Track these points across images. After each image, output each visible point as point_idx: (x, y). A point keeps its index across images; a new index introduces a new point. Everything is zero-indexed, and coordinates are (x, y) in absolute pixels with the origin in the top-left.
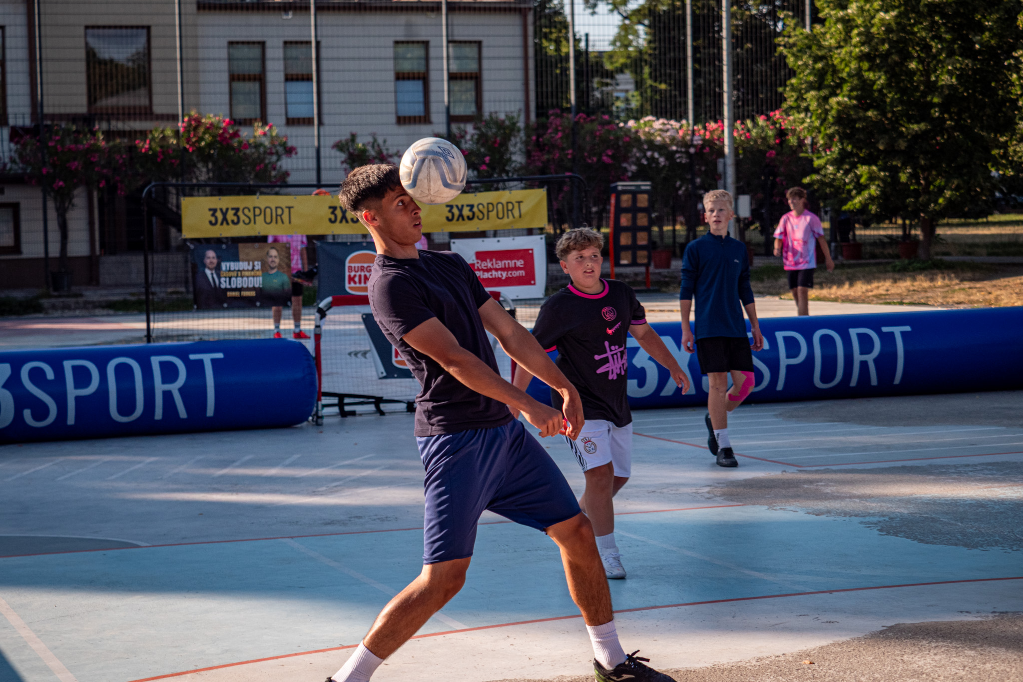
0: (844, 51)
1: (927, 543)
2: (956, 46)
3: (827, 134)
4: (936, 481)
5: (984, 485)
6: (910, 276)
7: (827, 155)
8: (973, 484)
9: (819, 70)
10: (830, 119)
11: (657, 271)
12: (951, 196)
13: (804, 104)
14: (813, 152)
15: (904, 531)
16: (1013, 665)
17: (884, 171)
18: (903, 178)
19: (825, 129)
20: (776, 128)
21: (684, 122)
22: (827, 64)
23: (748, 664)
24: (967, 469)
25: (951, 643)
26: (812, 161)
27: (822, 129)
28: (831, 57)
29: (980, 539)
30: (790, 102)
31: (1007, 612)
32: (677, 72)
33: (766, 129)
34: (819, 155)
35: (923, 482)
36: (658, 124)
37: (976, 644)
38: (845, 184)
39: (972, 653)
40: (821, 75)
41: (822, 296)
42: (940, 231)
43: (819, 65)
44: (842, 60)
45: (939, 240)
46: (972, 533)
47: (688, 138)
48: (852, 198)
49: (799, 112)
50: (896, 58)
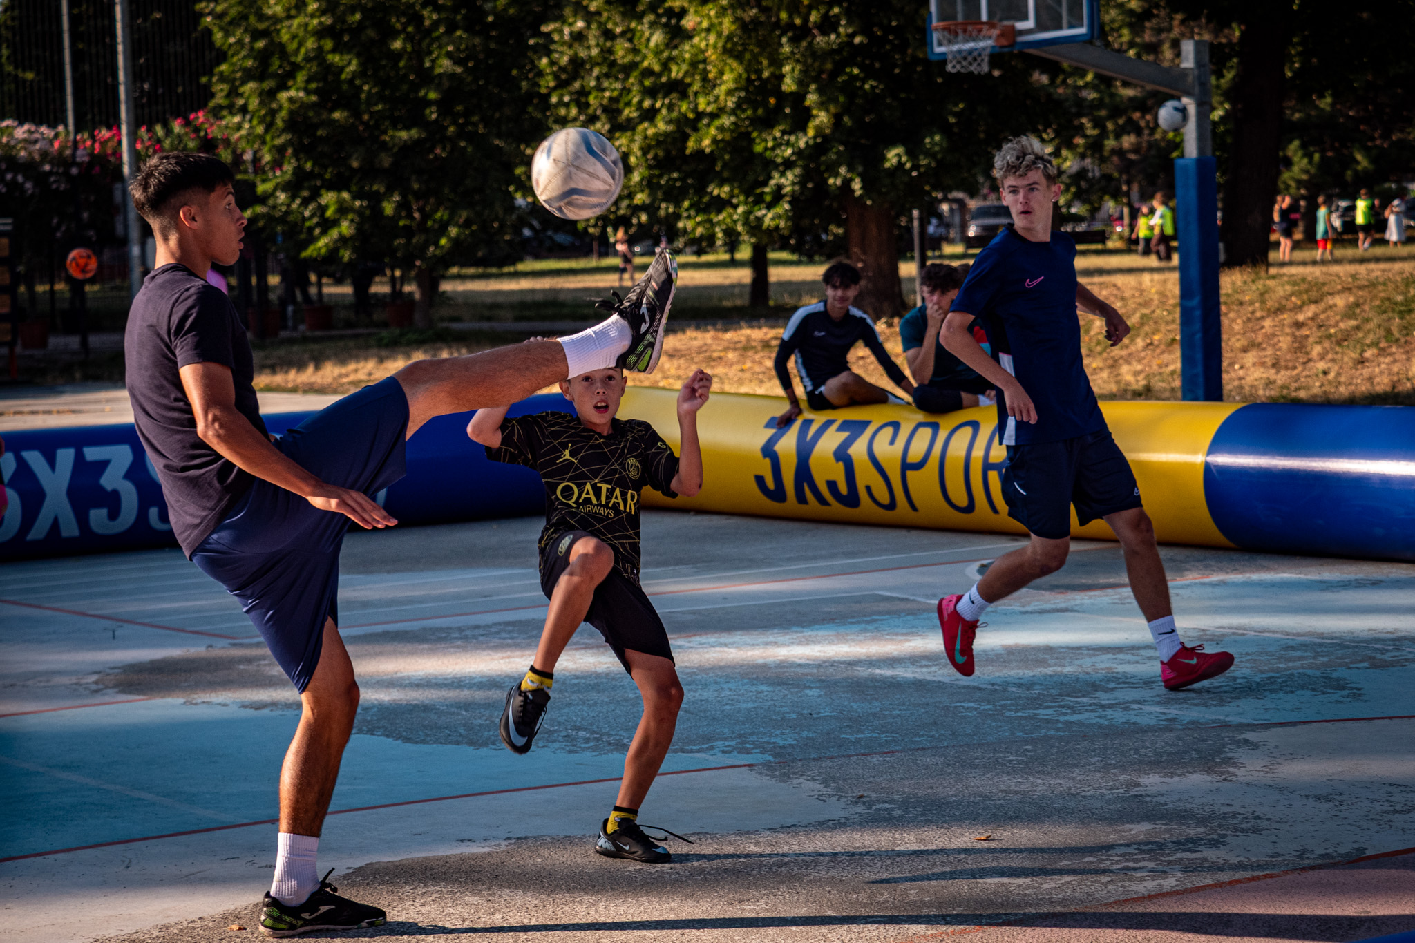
0: (296, 22)
1: (416, 743)
2: (459, 17)
3: (274, 146)
4: (431, 652)
5: (500, 655)
6: (403, 353)
7: (275, 177)
8: (485, 653)
9: (260, 51)
10: (279, 123)
11: (27, 352)
12: (458, 235)
13: (241, 102)
14: (256, 172)
15: (383, 727)
16: (533, 913)
17: (361, 199)
18: (388, 208)
19: (273, 138)
20: (199, 137)
21: (61, 128)
22: (272, 42)
23: (147, 936)
24: (477, 632)
25: (445, 887)
26: (254, 186)
27: (268, 138)
28: (278, 31)
29: (491, 733)
30: (219, 99)
31: (526, 838)
32: (47, 54)
33: (185, 138)
34: (264, 177)
35: (412, 653)
36: (20, 132)
37: (481, 887)
38: (304, 219)
39: (475, 900)
40: (263, 58)
41: (274, 384)
42: (446, 287)
43: (260, 44)
44: (294, 37)
45: (446, 298)
46: (481, 726)
47: (68, 152)
48: (313, 240)
49: (232, 114)
50: (371, 33)
